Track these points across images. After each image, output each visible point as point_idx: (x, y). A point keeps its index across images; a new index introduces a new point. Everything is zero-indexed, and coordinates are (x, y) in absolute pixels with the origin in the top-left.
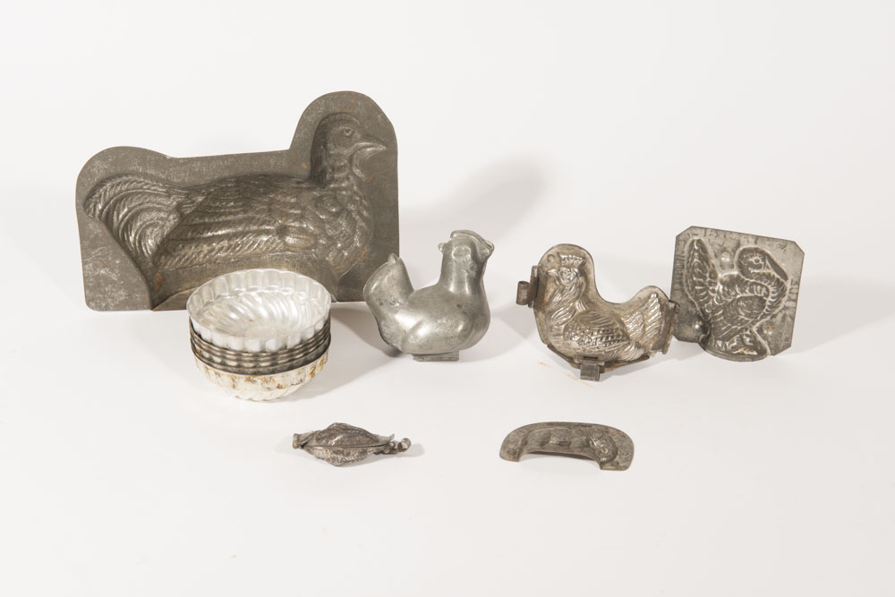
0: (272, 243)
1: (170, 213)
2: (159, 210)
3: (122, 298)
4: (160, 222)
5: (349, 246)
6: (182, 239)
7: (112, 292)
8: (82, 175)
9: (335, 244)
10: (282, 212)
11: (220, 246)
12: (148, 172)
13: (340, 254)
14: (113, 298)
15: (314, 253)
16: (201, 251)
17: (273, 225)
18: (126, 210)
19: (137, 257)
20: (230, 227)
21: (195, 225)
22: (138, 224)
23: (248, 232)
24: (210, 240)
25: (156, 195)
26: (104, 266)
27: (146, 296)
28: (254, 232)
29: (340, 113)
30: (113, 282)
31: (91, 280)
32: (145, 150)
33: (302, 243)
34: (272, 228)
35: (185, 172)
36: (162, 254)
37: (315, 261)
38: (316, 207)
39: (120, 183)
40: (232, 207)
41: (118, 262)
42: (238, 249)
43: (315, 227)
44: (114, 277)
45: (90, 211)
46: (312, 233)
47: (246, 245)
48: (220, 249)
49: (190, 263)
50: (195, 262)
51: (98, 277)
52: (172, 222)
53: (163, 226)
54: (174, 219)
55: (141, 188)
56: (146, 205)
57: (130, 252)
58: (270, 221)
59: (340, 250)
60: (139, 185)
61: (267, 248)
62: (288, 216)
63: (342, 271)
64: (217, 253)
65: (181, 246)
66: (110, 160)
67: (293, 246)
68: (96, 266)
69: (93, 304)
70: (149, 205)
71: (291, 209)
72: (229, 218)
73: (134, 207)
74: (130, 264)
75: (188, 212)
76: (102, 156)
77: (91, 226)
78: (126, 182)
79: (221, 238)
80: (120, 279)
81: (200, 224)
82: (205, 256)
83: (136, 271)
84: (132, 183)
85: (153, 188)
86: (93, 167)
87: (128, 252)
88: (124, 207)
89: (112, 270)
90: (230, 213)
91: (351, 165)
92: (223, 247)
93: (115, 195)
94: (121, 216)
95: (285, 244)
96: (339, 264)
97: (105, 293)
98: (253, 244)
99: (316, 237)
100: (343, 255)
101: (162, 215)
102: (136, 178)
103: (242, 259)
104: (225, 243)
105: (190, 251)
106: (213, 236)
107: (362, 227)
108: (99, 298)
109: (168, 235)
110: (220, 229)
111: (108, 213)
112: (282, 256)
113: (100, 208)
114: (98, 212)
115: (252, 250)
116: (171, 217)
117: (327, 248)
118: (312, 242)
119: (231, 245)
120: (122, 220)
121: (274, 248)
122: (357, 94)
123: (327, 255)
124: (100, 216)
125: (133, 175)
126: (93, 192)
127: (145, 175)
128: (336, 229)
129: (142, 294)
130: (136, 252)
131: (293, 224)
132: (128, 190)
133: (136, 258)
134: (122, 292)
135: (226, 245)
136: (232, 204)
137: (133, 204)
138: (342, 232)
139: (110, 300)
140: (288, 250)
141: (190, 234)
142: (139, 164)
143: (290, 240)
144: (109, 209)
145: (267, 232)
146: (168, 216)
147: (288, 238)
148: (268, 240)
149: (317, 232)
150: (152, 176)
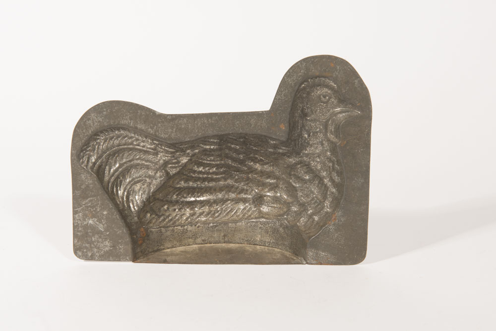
0: (249, 211)
1: (157, 170)
2: (148, 168)
3: (107, 249)
4: (148, 179)
5: (320, 212)
6: (167, 201)
7: (98, 242)
8: (78, 126)
9: (306, 210)
10: (259, 181)
11: (201, 211)
12: (139, 126)
13: (311, 220)
14: (98, 248)
15: (287, 220)
16: (184, 214)
17: (250, 194)
18: (117, 165)
19: (124, 210)
20: (211, 193)
21: (180, 188)
22: (128, 180)
23: (227, 200)
24: (191, 204)
25: (146, 152)
26: (93, 216)
27: (129, 247)
28: (232, 200)
29: (319, 77)
30: (100, 232)
31: (80, 229)
32: (137, 105)
33: (275, 211)
34: (250, 196)
35: (172, 128)
36: (147, 212)
37: (287, 227)
38: (290, 175)
39: (113, 137)
40: (213, 173)
41: (105, 213)
42: (217, 215)
43: (288, 196)
44: (101, 228)
45: (83, 162)
46: (285, 202)
47: (225, 211)
48: (201, 214)
49: (173, 224)
50: (177, 223)
51: (86, 227)
52: (159, 180)
53: (150, 184)
54: (161, 177)
55: (132, 144)
56: (136, 162)
57: (118, 205)
58: (247, 190)
59: (311, 216)
60: (130, 141)
61: (244, 215)
62: (264, 185)
63: (311, 234)
64: (198, 217)
65: (166, 207)
66: (105, 113)
67: (267, 214)
68: (85, 216)
69: (80, 253)
70: (139, 161)
71: (267, 178)
72: (211, 184)
73: (125, 163)
74: (117, 216)
75: (174, 172)
76: (98, 109)
77: (83, 176)
78: (118, 137)
79: (202, 203)
80: (106, 230)
81: (185, 188)
82: (187, 219)
83: (121, 222)
84: (124, 137)
85: (142, 144)
86: (89, 119)
87: (116, 205)
88: (115, 163)
89: (100, 221)
90: (212, 180)
91: (326, 132)
92: (204, 212)
93: (108, 149)
94: (112, 170)
95: (260, 212)
96: (309, 229)
97: (91, 243)
98: (231, 211)
99: (288, 205)
100: (314, 220)
101: (150, 173)
102: (128, 133)
103: (220, 224)
104: (206, 209)
105: (175, 213)
106: (196, 201)
107: (333, 193)
108: (86, 247)
109: (154, 193)
110: (202, 195)
111: (100, 167)
112: (257, 222)
113: (94, 161)
114: (90, 164)
115: (229, 216)
116: (158, 175)
117: (299, 214)
118: (285, 210)
119: (211, 211)
120: (113, 175)
121: (250, 216)
122: (336, 58)
123: (299, 221)
124: (92, 168)
125: (124, 129)
126: (87, 144)
127: (136, 130)
128: (307, 196)
129: (125, 246)
130: (124, 206)
131: (268, 194)
132: (119, 145)
133: (123, 212)
134: (107, 243)
135: (207, 210)
136: (214, 169)
137: (124, 160)
138: (313, 199)
139: (95, 250)
140: (263, 217)
141: (175, 197)
142: (131, 119)
143: (265, 209)
144: (102, 162)
145: (245, 201)
146: (155, 173)
147: (264, 206)
148: (244, 209)
149: (290, 200)
150: (143, 130)
